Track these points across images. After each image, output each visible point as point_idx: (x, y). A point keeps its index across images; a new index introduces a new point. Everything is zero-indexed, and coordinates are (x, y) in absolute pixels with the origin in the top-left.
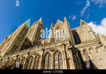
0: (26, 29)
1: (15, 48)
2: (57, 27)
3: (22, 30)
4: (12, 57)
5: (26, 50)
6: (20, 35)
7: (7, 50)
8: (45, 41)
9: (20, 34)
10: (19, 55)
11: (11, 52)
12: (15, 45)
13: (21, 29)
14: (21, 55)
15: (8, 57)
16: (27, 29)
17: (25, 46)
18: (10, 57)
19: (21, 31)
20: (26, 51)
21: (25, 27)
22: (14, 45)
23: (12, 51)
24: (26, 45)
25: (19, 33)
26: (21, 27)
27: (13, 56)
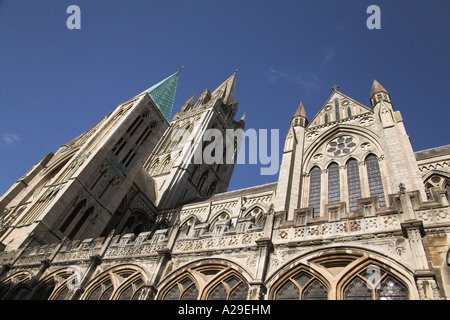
0: (147, 121)
1: (79, 216)
2: (326, 128)
3: (131, 123)
4: (66, 260)
5: (150, 237)
6: (113, 150)
7: (41, 218)
8: (247, 206)
9: (114, 144)
10: (105, 257)
11: (59, 233)
12: (83, 202)
13: (128, 120)
14: (116, 260)
15: (44, 259)
16: (153, 125)
17: (128, 214)
18: (55, 261)
19: (124, 131)
20: (152, 242)
21: (145, 114)
22: (79, 200)
23: (63, 229)
24: (137, 213)
25: (111, 140)
26: (126, 107)
27: (72, 259)
